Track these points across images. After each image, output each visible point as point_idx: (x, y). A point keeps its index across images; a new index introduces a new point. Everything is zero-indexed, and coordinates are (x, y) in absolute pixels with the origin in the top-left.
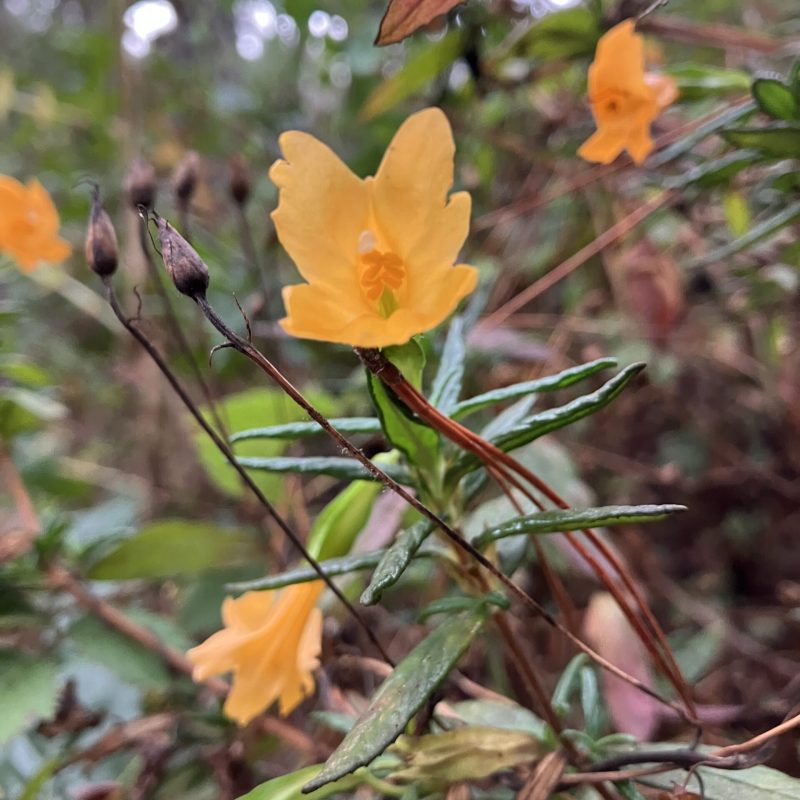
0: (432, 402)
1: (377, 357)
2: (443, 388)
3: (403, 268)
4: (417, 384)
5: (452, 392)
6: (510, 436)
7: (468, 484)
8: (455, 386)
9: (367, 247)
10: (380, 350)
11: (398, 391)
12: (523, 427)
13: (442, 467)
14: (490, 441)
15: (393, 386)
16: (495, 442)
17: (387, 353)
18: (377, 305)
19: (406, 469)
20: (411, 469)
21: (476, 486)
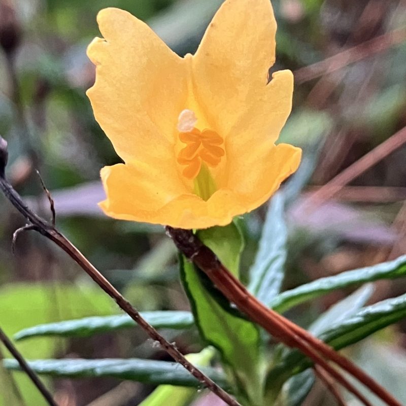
0: (251, 290)
1: (191, 240)
2: (263, 276)
3: (222, 146)
4: (234, 270)
5: (272, 281)
6: (341, 331)
7: (293, 390)
8: (277, 274)
9: (185, 126)
10: (194, 232)
11: (213, 278)
12: (356, 320)
13: (263, 368)
14: (319, 337)
15: (208, 272)
16: (324, 337)
17: (202, 235)
18: (192, 183)
19: (220, 371)
20: (225, 371)
21: (302, 392)
